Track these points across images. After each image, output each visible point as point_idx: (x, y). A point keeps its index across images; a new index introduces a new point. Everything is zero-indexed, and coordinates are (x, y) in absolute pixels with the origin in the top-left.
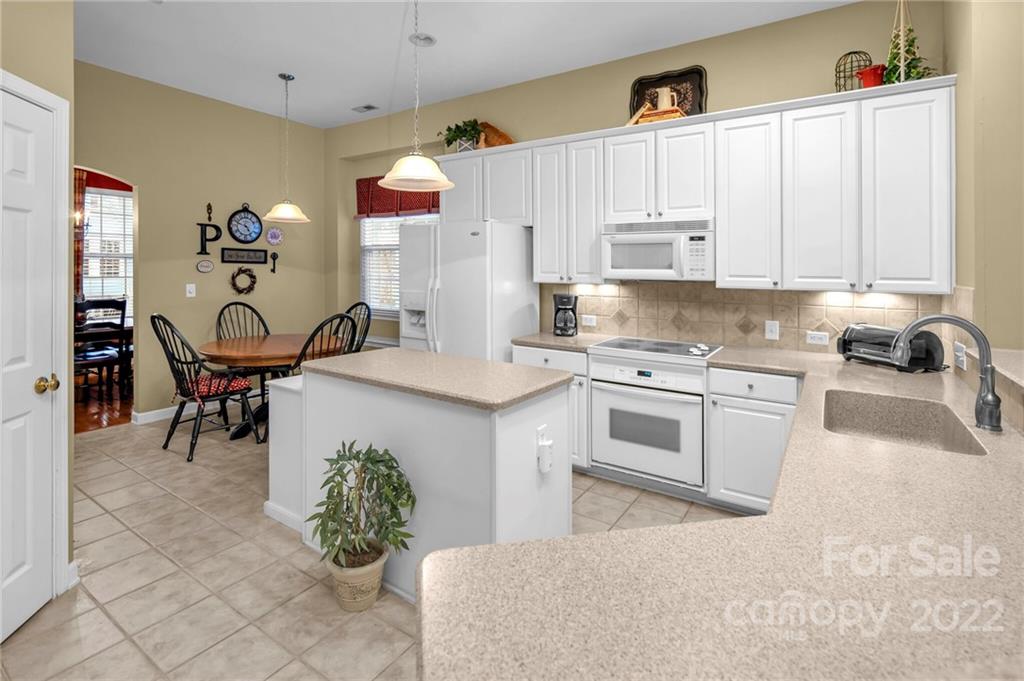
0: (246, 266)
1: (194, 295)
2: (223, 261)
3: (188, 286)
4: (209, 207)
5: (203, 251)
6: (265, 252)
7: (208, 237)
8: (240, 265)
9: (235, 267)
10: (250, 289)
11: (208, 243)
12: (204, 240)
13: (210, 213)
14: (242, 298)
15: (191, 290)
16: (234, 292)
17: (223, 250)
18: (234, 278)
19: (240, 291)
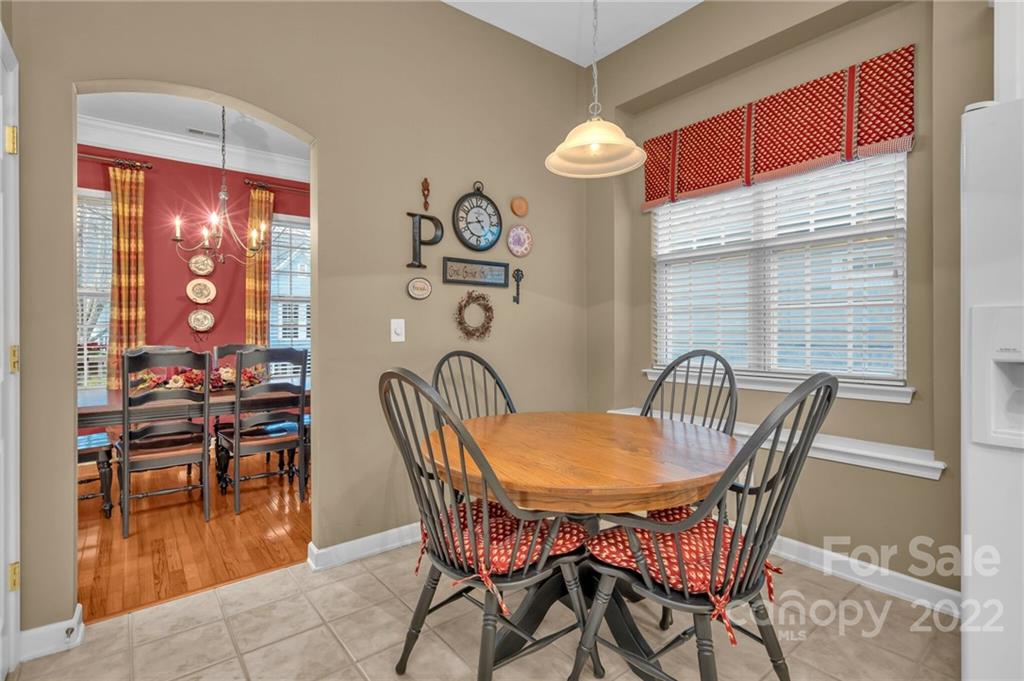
0: (479, 291)
1: (402, 339)
2: (446, 281)
3: (393, 321)
4: (425, 186)
5: (417, 263)
6: (506, 266)
7: (423, 238)
8: (471, 288)
9: (462, 291)
10: (484, 330)
11: (422, 247)
12: (419, 243)
13: (426, 196)
14: (473, 345)
15: (398, 329)
16: (460, 334)
17: (446, 260)
18: (461, 310)
19: (469, 334)
